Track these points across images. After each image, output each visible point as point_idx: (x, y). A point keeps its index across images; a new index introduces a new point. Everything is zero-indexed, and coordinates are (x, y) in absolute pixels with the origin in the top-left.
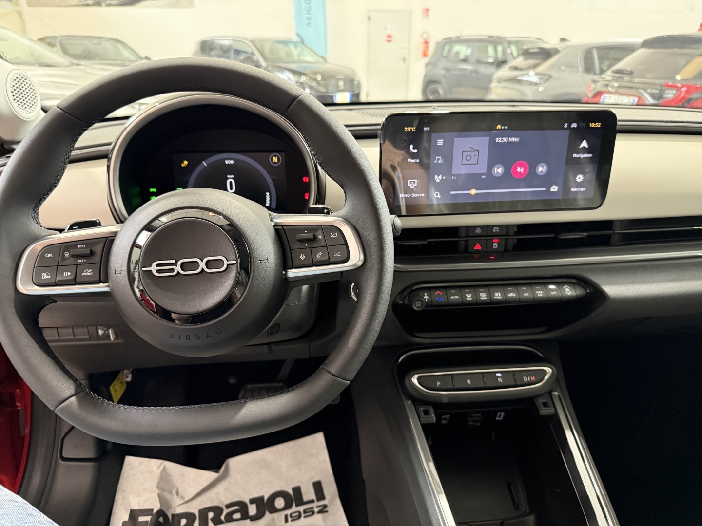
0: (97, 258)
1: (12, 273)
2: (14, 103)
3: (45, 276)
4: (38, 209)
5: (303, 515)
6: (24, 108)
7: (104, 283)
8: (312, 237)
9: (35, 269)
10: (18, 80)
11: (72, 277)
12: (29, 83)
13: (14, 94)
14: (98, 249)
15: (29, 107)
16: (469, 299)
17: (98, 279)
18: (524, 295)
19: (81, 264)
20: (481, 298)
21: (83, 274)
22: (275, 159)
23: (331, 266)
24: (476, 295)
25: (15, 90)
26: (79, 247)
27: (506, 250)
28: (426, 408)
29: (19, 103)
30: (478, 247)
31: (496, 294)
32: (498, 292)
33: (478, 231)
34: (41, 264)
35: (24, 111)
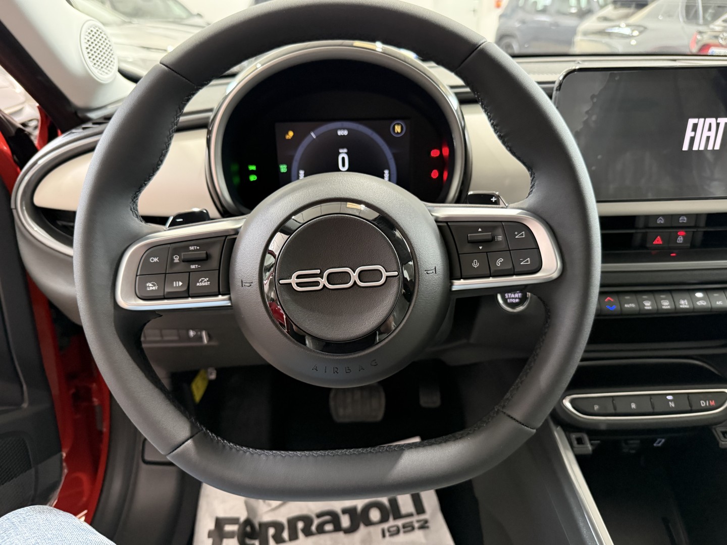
0: (214, 263)
1: (110, 284)
2: (89, 62)
3: (151, 287)
4: (137, 199)
5: (402, 530)
6: (100, 68)
7: (223, 295)
8: (490, 237)
9: (138, 277)
10: (93, 33)
11: (185, 288)
12: (105, 37)
13: (89, 50)
14: (215, 251)
15: (105, 67)
16: (648, 308)
17: (216, 290)
18: (717, 303)
19: (194, 271)
20: (663, 307)
21: (198, 284)
22: (398, 129)
23: (515, 277)
24: (657, 302)
25: (90, 45)
26: (192, 248)
27: (693, 246)
28: (579, 435)
29: (95, 62)
30: (658, 241)
31: (682, 302)
32: (684, 299)
33: (661, 221)
34: (145, 272)
35: (101, 72)
